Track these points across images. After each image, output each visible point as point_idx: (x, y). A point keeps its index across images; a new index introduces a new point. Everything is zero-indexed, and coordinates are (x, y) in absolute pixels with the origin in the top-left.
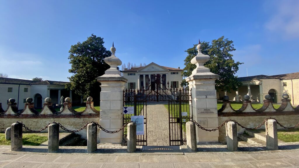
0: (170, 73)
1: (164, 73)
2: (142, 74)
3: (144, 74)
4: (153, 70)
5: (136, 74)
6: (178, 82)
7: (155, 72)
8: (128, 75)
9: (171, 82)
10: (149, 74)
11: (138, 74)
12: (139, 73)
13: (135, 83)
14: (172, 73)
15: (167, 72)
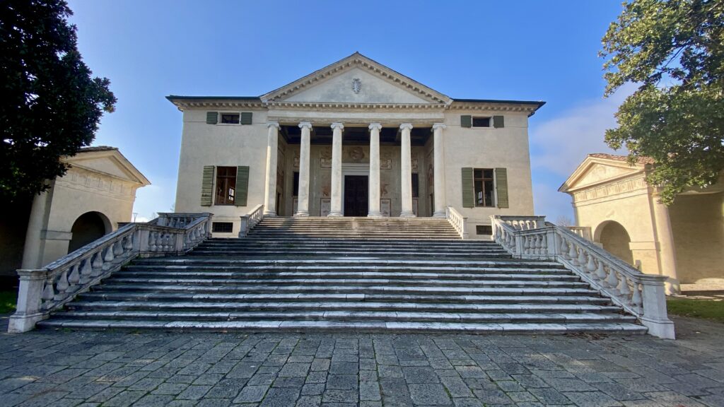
0: (459, 122)
1: (422, 118)
2: (291, 116)
3: (304, 120)
4: (359, 99)
5: (259, 116)
6: (503, 172)
7: (371, 108)
8: (212, 119)
9: (465, 171)
10: (336, 120)
11: (271, 118)
12: (271, 113)
13: (246, 170)
14: (466, 122)
15: (439, 115)
